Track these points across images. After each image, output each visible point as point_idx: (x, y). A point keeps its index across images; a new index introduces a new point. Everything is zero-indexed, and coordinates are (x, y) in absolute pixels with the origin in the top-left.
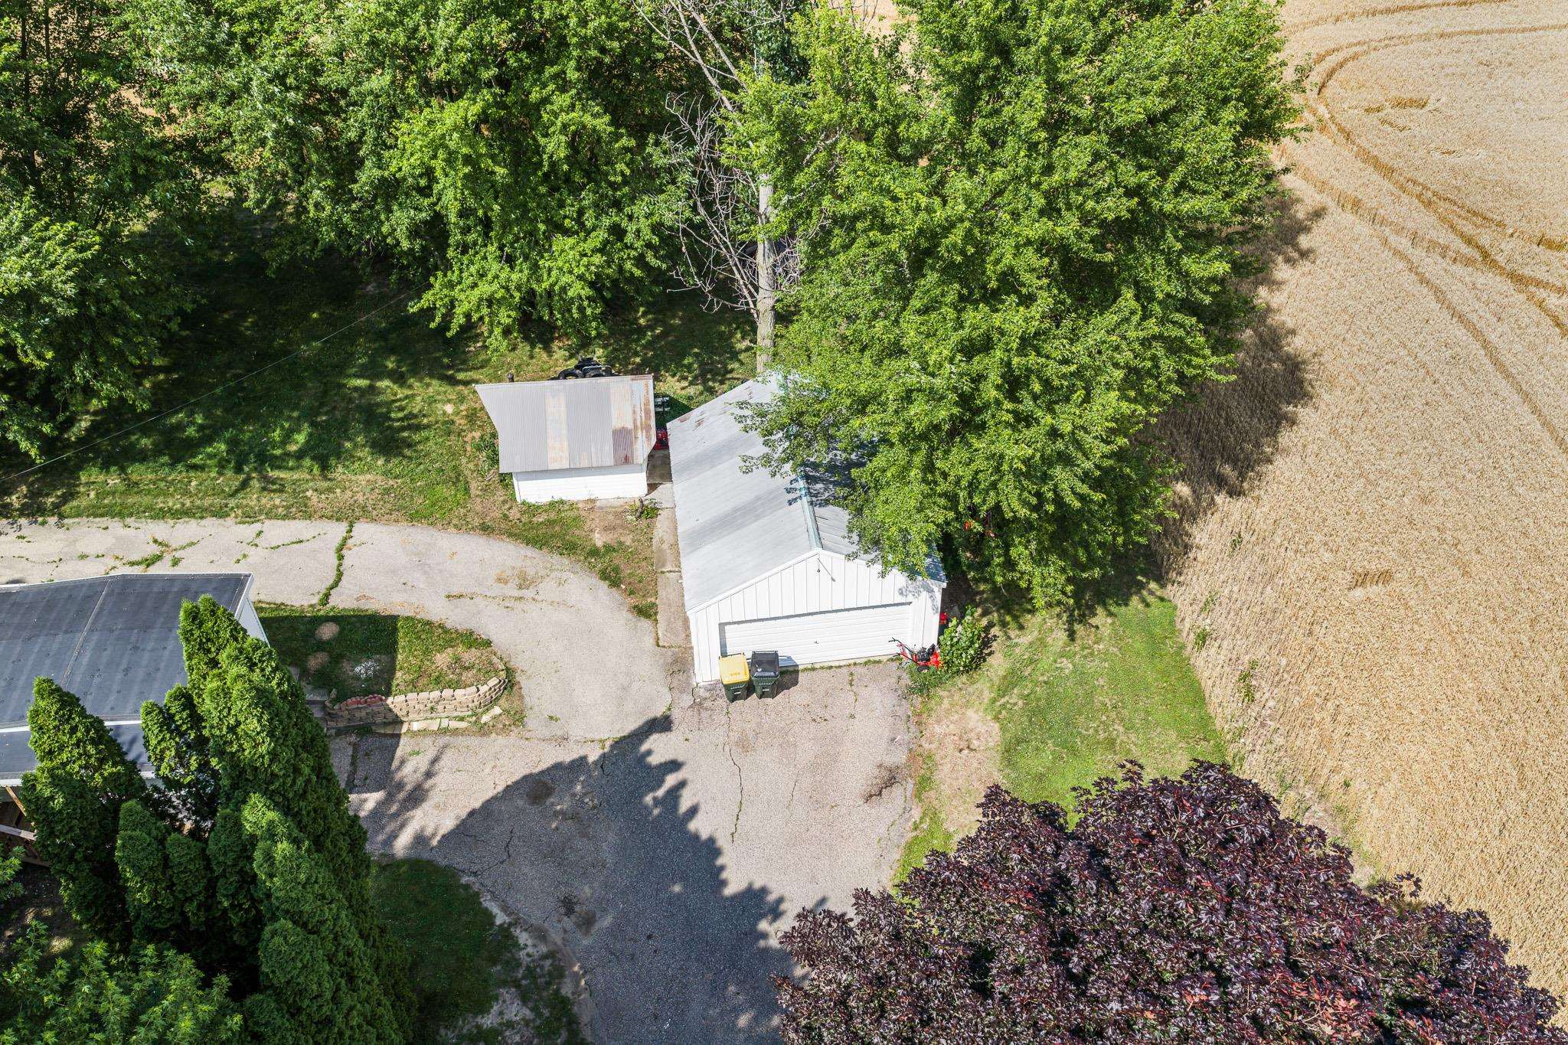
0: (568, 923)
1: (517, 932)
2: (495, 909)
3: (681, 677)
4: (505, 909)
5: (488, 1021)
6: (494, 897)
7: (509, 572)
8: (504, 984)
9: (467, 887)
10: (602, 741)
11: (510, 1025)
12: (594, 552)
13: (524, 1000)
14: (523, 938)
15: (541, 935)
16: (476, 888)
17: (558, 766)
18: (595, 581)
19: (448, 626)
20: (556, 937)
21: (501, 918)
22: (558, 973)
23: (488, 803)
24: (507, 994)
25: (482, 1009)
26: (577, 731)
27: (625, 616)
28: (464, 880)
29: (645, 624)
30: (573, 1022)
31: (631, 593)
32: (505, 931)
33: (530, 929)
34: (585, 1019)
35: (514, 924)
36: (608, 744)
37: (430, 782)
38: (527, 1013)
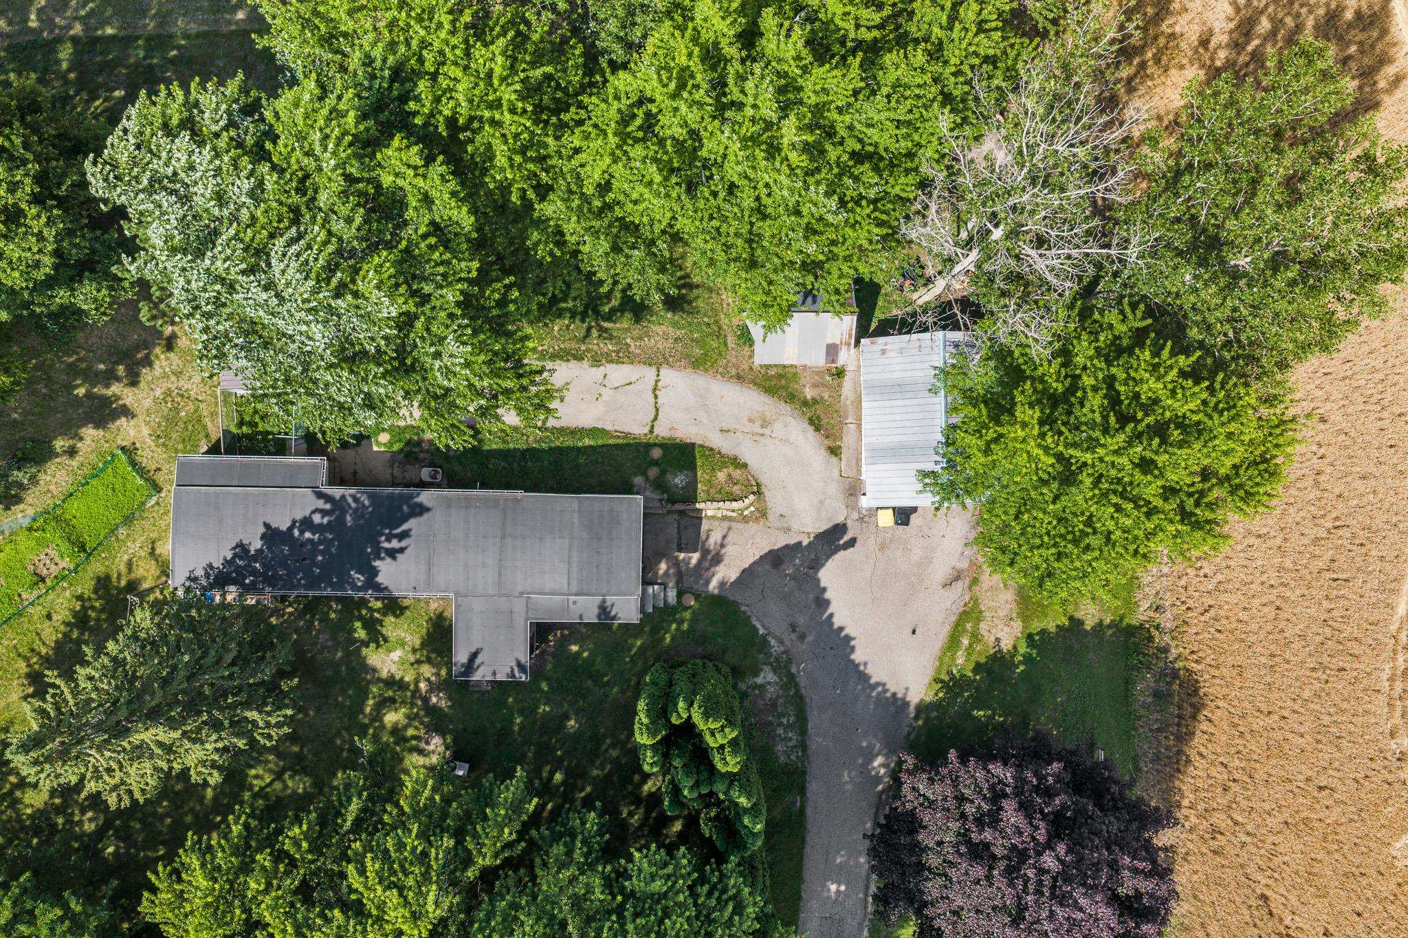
0: (794, 636)
1: (770, 639)
2: (759, 626)
3: (853, 498)
4: (763, 626)
5: (759, 680)
6: (758, 619)
7: (756, 415)
8: (765, 664)
9: (744, 613)
10: (809, 534)
11: (769, 683)
12: (805, 403)
13: (775, 672)
14: (773, 642)
15: (781, 642)
16: (749, 613)
17: (787, 546)
18: (806, 425)
19: (723, 452)
20: (788, 643)
21: (761, 631)
22: (789, 661)
23: (752, 565)
24: (767, 668)
25: (756, 674)
26: (795, 525)
27: (823, 453)
28: (743, 608)
29: (834, 460)
30: (797, 685)
31: (827, 437)
32: (764, 638)
33: (775, 637)
34: (802, 685)
35: (769, 634)
36: (812, 536)
37: (723, 551)
38: (776, 678)
